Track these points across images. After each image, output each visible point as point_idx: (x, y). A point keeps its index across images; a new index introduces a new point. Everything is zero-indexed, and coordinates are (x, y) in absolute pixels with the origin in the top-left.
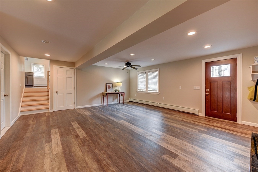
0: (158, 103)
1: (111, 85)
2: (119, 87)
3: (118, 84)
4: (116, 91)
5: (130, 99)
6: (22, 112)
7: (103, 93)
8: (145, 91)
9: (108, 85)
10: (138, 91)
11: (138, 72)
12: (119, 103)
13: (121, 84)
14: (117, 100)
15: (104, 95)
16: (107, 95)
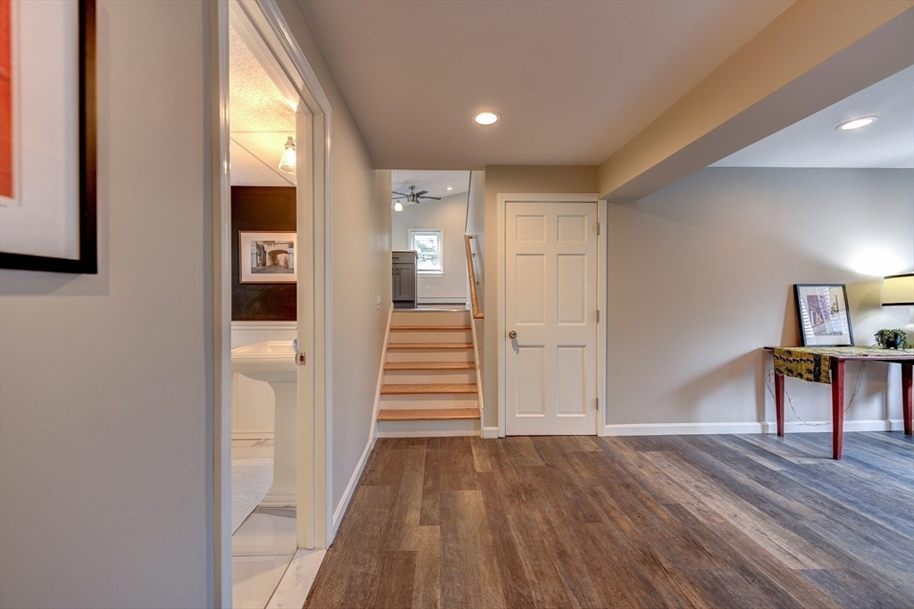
1: (833, 296)
6: (382, 424)
9: (809, 297)
15: (803, 367)
16: (839, 374)
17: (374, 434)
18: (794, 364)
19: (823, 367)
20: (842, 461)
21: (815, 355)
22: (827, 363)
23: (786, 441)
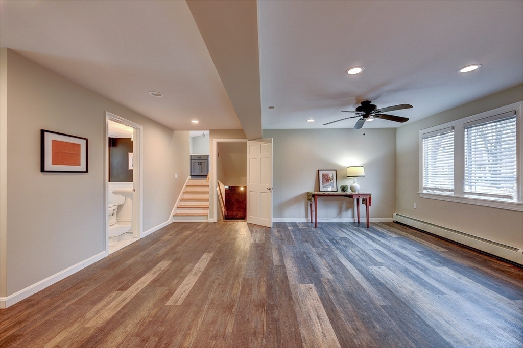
1: (332, 174)
2: (356, 178)
3: (351, 171)
4: (344, 189)
5: (395, 214)
6: (175, 217)
7: (308, 194)
8: (452, 194)
9: (323, 175)
10: (425, 191)
11: (421, 132)
12: (357, 221)
13: (361, 171)
14: (350, 213)
17: (170, 220)
20: (316, 228)
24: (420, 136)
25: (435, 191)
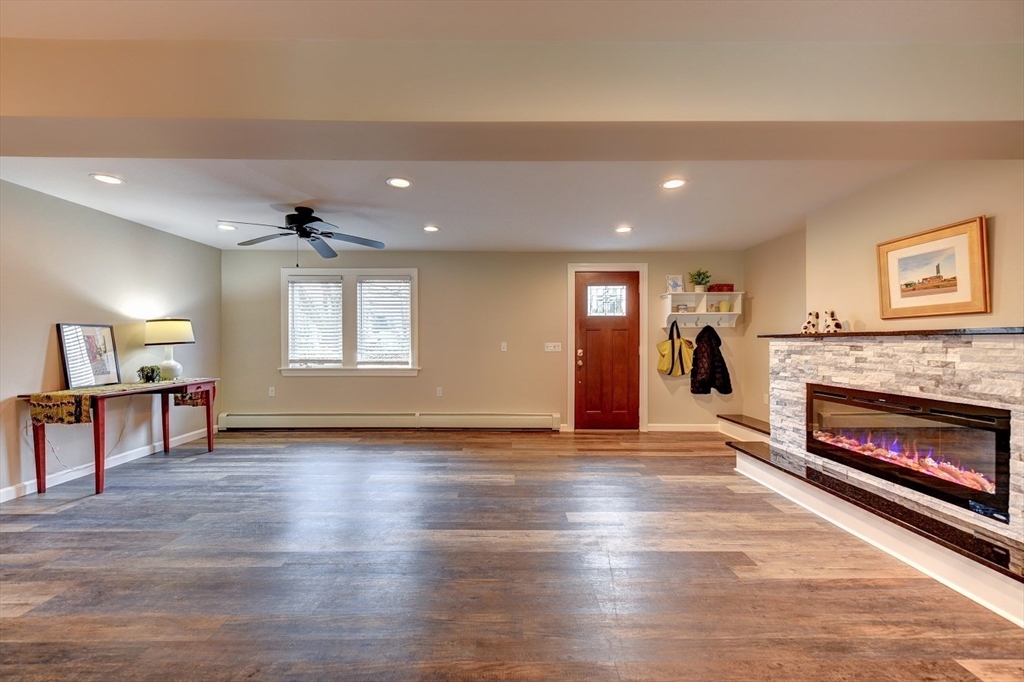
0: (414, 415)
1: (100, 336)
2: (170, 348)
4: (149, 375)
5: (222, 415)
8: (338, 366)
10: (291, 366)
12: (161, 449)
13: (179, 330)
15: (64, 411)
16: (100, 411)
18: (54, 409)
19: (84, 408)
20: (104, 493)
21: (76, 397)
22: (88, 403)
23: (47, 496)
24: (283, 280)
25: (309, 364)
